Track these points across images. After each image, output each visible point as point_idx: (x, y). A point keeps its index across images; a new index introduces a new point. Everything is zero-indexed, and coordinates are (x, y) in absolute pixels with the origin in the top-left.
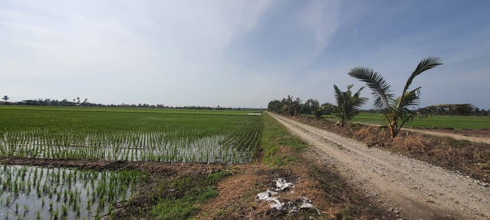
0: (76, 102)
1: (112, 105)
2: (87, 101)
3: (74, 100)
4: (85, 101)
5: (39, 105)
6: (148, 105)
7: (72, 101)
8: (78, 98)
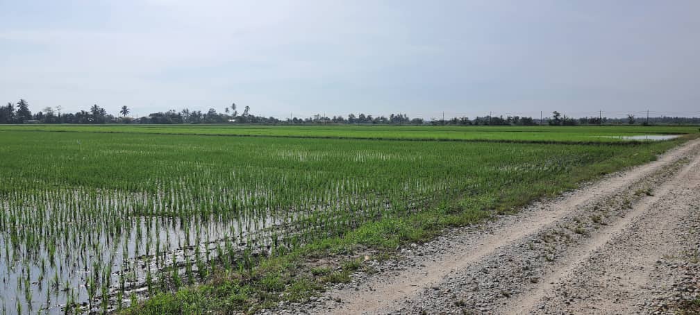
0: (230, 114)
1: (295, 119)
2: (250, 112)
3: (227, 110)
4: (246, 111)
5: (170, 123)
6: (369, 117)
7: (223, 112)
8: (234, 107)
